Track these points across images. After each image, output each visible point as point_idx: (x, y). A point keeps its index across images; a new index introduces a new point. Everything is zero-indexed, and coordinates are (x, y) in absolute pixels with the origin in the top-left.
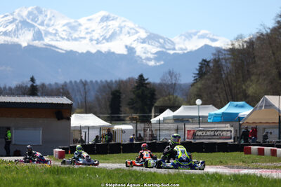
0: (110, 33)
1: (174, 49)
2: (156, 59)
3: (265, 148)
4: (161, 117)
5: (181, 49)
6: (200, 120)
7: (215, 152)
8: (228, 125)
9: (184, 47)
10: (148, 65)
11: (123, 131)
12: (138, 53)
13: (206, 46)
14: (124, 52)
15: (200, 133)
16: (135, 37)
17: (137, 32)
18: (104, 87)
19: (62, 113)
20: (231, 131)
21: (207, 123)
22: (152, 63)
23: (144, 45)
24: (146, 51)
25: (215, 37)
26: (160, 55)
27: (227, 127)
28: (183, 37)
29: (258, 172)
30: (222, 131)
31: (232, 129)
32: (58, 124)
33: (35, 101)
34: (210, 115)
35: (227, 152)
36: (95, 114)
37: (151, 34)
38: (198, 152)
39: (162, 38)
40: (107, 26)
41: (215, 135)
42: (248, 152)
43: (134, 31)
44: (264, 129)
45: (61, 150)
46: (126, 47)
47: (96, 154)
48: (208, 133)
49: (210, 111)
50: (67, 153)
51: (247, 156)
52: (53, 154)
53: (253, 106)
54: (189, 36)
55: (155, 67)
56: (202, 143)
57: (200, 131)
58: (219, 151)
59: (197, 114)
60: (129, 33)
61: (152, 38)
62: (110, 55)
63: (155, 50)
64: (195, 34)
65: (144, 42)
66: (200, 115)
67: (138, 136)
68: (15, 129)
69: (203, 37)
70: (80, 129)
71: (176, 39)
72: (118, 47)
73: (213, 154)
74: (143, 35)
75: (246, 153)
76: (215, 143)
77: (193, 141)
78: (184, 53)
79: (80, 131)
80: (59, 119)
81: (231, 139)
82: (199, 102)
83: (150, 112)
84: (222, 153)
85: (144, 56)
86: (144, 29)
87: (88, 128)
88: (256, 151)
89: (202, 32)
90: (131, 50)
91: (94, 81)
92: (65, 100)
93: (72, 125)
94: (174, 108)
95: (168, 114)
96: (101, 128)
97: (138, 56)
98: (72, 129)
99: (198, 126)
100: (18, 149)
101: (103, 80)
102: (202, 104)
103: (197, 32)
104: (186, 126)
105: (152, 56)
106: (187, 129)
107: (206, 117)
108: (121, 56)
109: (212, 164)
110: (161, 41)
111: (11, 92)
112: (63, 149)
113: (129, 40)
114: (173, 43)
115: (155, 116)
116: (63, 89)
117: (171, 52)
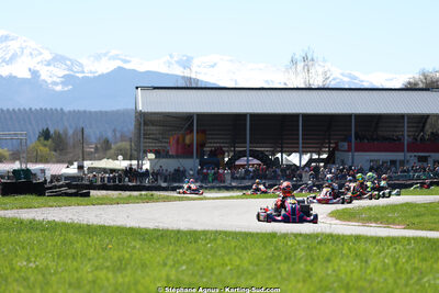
0: (10, 55)
1: (83, 72)
2: (62, 83)
5: (91, 72)
9: (93, 70)
10: (54, 90)
12: (43, 77)
13: (120, 69)
14: (28, 75)
16: (39, 59)
17: (41, 54)
22: (59, 88)
23: (51, 68)
24: (52, 75)
25: (128, 58)
26: (68, 79)
28: (92, 59)
37: (57, 55)
39: (70, 60)
40: (7, 47)
43: (36, 52)
46: (30, 70)
54: (98, 57)
55: (61, 92)
60: (31, 54)
61: (58, 59)
62: (12, 78)
63: (62, 73)
64: (105, 55)
65: (49, 65)
69: (115, 58)
71: (84, 61)
72: (20, 70)
74: (47, 56)
78: (95, 77)
85: (49, 81)
86: (47, 49)
89: (113, 52)
90: (35, 73)
91: (5, 109)
97: (44, 81)
103: (108, 53)
105: (58, 80)
108: (24, 81)
110: (68, 63)
113: (33, 63)
114: (81, 65)
117: (80, 75)
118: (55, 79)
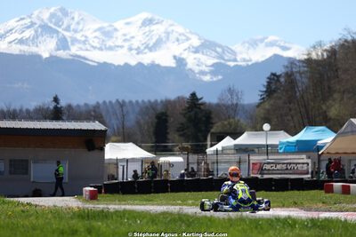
0: (154, 40)
1: (235, 60)
2: (213, 73)
3: (351, 185)
4: (219, 146)
5: (244, 60)
6: (268, 149)
7: (287, 190)
8: (304, 156)
9: (247, 58)
10: (202, 81)
11: (171, 165)
12: (189, 66)
13: (276, 56)
14: (172, 63)
15: (268, 167)
16: (186, 45)
17: (188, 39)
18: (147, 108)
19: (94, 142)
20: (308, 164)
21: (278, 153)
22: (207, 78)
23: (197, 55)
24: (200, 63)
25: (287, 45)
26: (217, 68)
27: (303, 158)
28: (247, 45)
29: (342, 216)
30: (296, 164)
31: (309, 161)
32: (88, 156)
33: (59, 127)
34: (281, 143)
35: (303, 190)
36: (136, 143)
37: (206, 41)
38: (266, 191)
39: (220, 46)
40: (150, 31)
41: (287, 169)
42: (330, 190)
43: (184, 38)
44: (350, 160)
45: (92, 189)
46: (175, 57)
47: (137, 193)
48: (279, 167)
49: (282, 138)
50: (100, 192)
51: (328, 195)
52: (82, 194)
53: (336, 132)
54: (254, 44)
55: (210, 83)
56: (272, 179)
57: (268, 163)
58: (292, 189)
59: (264, 143)
60: (178, 40)
61: (206, 46)
62: (154, 67)
63: (211, 61)
64: (262, 41)
65: (196, 51)
66: (268, 143)
67: (190, 170)
68: (34, 163)
69: (272, 44)
70: (116, 162)
71: (237, 48)
72: (164, 58)
73: (285, 193)
74: (196, 42)
75: (327, 192)
76: (288, 179)
77: (259, 176)
78: (248, 66)
79: (117, 164)
80: (89, 150)
81: (307, 173)
82: (266, 127)
83: (206, 139)
84: (296, 192)
85: (197, 69)
87: (127, 161)
88: (340, 189)
89: (271, 38)
90: (180, 61)
91: (134, 101)
92: (97, 126)
93: (106, 157)
94: (235, 135)
95: (228, 142)
96: (143, 161)
97: (190, 69)
98: (106, 162)
99: (266, 157)
100: (38, 188)
101: (146, 100)
102: (271, 130)
103: (264, 39)
104: (251, 157)
105: (207, 69)
106: (251, 162)
107: (276, 146)
108: (168, 69)
109: (283, 206)
110: (219, 50)
111: (29, 116)
112: (94, 187)
113: (178, 50)
114: (234, 53)
115: (212, 146)
116: (94, 111)
117: (232, 64)
118: (204, 68)
